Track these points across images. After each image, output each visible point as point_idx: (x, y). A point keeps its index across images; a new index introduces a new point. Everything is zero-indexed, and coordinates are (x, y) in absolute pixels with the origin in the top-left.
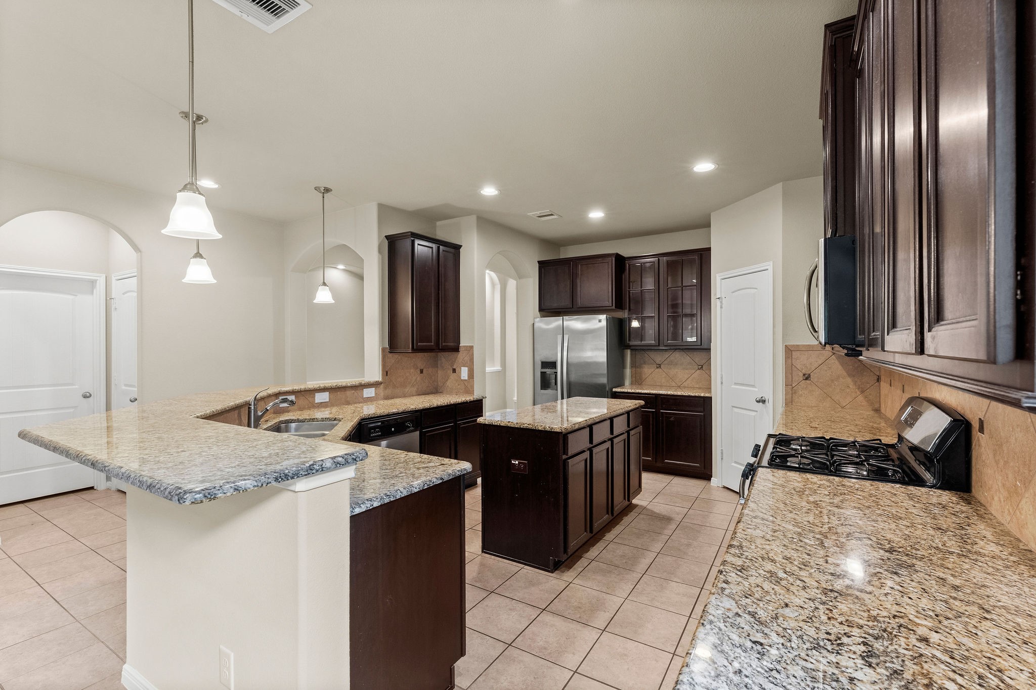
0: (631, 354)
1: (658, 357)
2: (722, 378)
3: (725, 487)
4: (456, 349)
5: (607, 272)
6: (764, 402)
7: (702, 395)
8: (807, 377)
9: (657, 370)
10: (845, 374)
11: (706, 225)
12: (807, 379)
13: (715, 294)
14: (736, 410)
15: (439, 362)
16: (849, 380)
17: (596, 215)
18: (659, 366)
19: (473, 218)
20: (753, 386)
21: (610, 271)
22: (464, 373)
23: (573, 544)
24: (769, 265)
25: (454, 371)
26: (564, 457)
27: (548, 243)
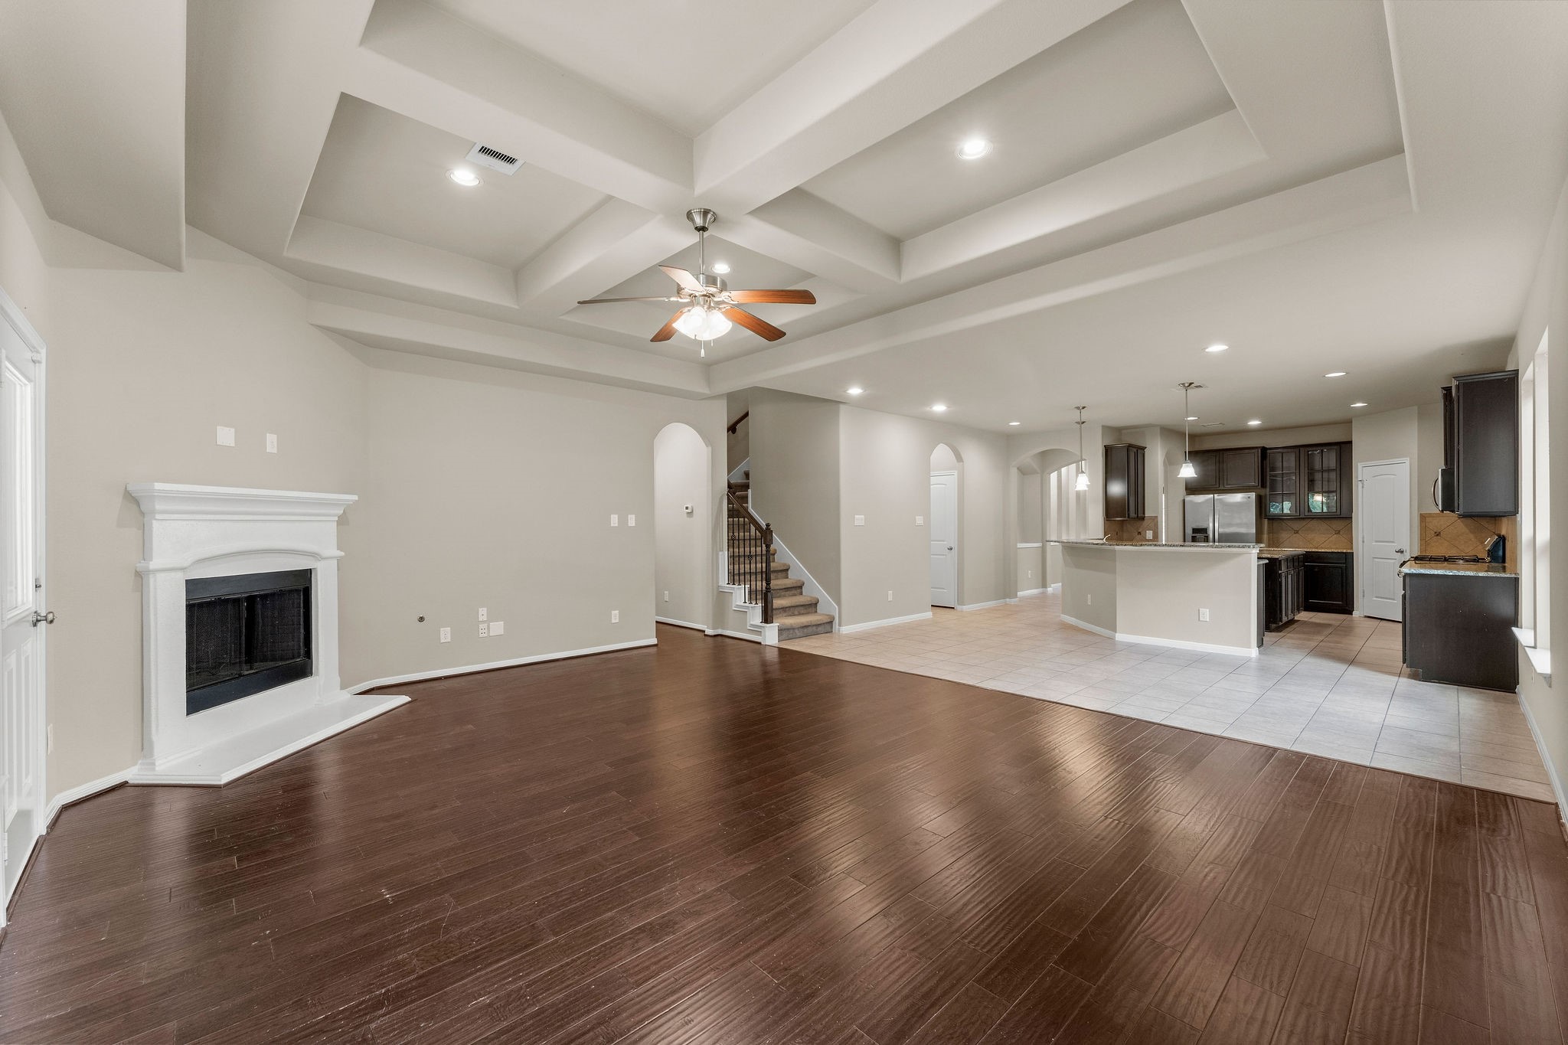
0: (1268, 523)
1: (1296, 525)
2: (1363, 538)
3: (1366, 617)
4: (1143, 518)
5: (1254, 460)
6: (1402, 552)
7: (1345, 551)
8: (1438, 534)
9: (1295, 535)
10: (1468, 531)
11: (1348, 423)
12: (1437, 535)
13: (1357, 477)
14: (1377, 560)
15: (1125, 528)
16: (1472, 536)
17: (1254, 423)
18: (1297, 532)
19: (1158, 430)
20: (1393, 542)
21: (1256, 459)
22: (1149, 534)
23: (1285, 619)
24: (1407, 460)
25: (1139, 533)
26: (1280, 572)
27: (1193, 437)
